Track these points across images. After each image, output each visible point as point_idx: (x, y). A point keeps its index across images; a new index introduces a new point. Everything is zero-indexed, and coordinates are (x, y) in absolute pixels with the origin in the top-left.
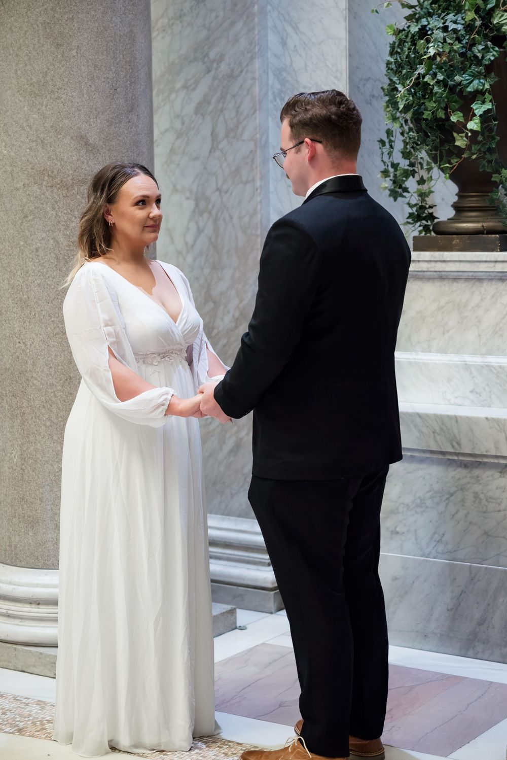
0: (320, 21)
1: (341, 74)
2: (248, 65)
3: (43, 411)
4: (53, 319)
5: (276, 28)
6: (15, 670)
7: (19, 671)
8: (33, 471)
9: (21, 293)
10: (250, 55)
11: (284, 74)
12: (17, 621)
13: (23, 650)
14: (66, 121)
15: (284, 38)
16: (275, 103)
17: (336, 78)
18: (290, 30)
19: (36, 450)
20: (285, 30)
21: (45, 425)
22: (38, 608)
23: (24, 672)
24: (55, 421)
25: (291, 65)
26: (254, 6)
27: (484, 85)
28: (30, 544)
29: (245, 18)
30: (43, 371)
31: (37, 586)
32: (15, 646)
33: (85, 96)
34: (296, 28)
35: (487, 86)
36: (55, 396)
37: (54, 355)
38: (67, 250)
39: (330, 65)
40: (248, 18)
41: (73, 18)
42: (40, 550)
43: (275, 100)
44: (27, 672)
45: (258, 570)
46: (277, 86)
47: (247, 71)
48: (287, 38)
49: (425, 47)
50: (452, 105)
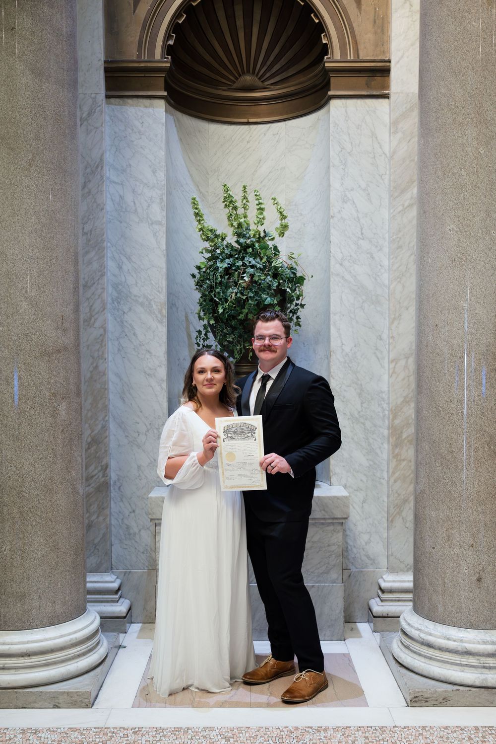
0: (147, 256)
1: (162, 289)
2: (98, 279)
3: (30, 515)
4: (38, 448)
5: (114, 258)
6: (16, 708)
7: (19, 708)
8: (22, 559)
9: (13, 430)
10: (100, 273)
11: (120, 287)
12: (13, 671)
13: (23, 692)
15: (120, 264)
16: (114, 305)
17: (158, 291)
18: (124, 259)
19: (24, 544)
20: (121, 260)
21: (31, 525)
22: (31, 659)
23: (25, 708)
24: (40, 521)
25: (125, 282)
26: (103, 243)
27: (274, 301)
28: (18, 613)
29: (97, 250)
30: (30, 486)
31: (28, 642)
32: (15, 690)
34: (129, 259)
35: (276, 302)
36: (39, 503)
37: (39, 474)
38: (49, 399)
39: (153, 283)
40: (99, 249)
42: (27, 616)
43: (113, 303)
44: (27, 708)
45: (112, 606)
46: (115, 294)
47: (98, 284)
48: (122, 264)
49: (238, 277)
50: (253, 311)
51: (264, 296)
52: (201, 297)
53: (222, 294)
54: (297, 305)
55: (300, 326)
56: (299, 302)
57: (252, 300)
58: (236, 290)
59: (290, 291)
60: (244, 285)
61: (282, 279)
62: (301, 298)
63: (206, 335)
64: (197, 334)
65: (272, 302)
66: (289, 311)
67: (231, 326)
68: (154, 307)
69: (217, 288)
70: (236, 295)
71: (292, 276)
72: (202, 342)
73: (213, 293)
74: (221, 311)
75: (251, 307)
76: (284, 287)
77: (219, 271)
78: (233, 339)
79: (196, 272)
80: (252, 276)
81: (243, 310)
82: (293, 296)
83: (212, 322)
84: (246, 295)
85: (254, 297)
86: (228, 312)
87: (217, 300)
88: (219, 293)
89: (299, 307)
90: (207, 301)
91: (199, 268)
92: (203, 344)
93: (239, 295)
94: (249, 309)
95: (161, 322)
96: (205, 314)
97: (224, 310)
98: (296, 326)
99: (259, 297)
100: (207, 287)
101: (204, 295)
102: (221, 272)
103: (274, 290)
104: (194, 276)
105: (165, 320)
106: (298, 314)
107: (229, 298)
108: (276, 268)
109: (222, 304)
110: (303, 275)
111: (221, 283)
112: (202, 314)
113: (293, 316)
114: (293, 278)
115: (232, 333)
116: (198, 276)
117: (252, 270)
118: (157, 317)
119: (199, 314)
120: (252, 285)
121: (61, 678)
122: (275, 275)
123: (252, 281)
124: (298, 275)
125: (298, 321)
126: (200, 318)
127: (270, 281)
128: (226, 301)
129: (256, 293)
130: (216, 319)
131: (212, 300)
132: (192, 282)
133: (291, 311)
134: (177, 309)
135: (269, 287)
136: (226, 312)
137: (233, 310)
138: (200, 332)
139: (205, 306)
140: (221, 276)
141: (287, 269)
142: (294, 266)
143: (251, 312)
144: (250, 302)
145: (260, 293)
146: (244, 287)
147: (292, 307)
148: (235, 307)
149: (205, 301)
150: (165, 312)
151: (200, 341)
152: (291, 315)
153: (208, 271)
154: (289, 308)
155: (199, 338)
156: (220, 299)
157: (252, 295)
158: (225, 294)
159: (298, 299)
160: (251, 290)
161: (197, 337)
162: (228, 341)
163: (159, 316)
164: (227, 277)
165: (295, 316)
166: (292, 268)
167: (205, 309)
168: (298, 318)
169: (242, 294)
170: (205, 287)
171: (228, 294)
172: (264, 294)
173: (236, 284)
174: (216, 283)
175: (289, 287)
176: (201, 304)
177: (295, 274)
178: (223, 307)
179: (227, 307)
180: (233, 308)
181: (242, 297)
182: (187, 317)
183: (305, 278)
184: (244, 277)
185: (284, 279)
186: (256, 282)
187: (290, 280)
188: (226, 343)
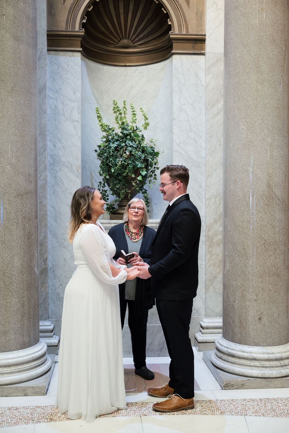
0: (70, 139)
1: (78, 158)
2: (43, 153)
3: (11, 286)
4: (15, 248)
5: (51, 140)
6: (2, 397)
7: (4, 397)
8: (5, 311)
9: (1, 238)
10: (44, 149)
11: (55, 157)
13: (7, 387)
14: (22, 169)
15: (55, 144)
16: (51, 167)
17: (77, 159)
18: (57, 141)
19: (7, 302)
20: (55, 141)
21: (11, 292)
22: (10, 368)
23: (7, 396)
24: (16, 289)
25: (58, 154)
26: (46, 132)
28: (3, 342)
29: (42, 136)
30: (11, 270)
31: (9, 359)
32: (2, 386)
33: (28, 160)
34: (60, 141)
35: (143, 166)
36: (16, 279)
37: (15, 262)
38: (22, 220)
39: (74, 155)
40: (43, 136)
41: (25, 130)
42: (8, 344)
44: (9, 396)
45: (49, 339)
46: (52, 161)
47: (42, 155)
48: (56, 144)
49: (123, 152)
50: (131, 171)
51: (137, 163)
52: (101, 163)
53: (113, 162)
54: (155, 168)
55: (156, 179)
56: (156, 166)
57: (131, 165)
58: (121, 160)
59: (151, 160)
60: (126, 156)
61: (147, 153)
62: (157, 164)
63: (104, 184)
64: (99, 183)
65: (142, 166)
66: (150, 171)
67: (119, 179)
68: (74, 168)
69: (111, 158)
70: (122, 162)
71: (152, 152)
72: (102, 188)
73: (108, 161)
74: (113, 171)
75: (130, 169)
76: (148, 158)
77: (112, 149)
78: (119, 186)
79: (98, 149)
80: (131, 152)
81: (126, 171)
82: (152, 163)
83: (107, 177)
84: (127, 162)
85: (131, 163)
86: (117, 172)
87: (111, 165)
88: (111, 161)
89: (156, 169)
90: (105, 165)
91: (99, 147)
92: (102, 190)
93: (123, 162)
94: (129, 170)
95: (78, 177)
96: (103, 173)
97: (115, 170)
98: (154, 179)
99: (134, 163)
100: (105, 157)
101: (102, 162)
102: (113, 149)
103: (143, 159)
104: (96, 151)
105: (80, 176)
106: (155, 173)
107: (118, 164)
108: (143, 147)
109: (113, 167)
110: (159, 151)
111: (113, 155)
112: (102, 172)
113: (153, 174)
114: (153, 153)
115: (119, 183)
116: (99, 151)
117: (131, 148)
118: (75, 174)
119: (100, 172)
120: (131, 156)
121: (27, 379)
122: (143, 151)
123: (131, 154)
124: (155, 151)
125: (155, 177)
126: (101, 175)
127: (140, 155)
128: (116, 165)
129: (133, 161)
130: (110, 175)
131: (107, 165)
132: (95, 155)
133: (151, 171)
134: (86, 169)
135: (140, 158)
136: (115, 171)
137: (120, 171)
138: (100, 183)
139: (103, 168)
140: (113, 151)
141: (149, 148)
142: (154, 146)
143: (130, 172)
144: (130, 166)
145: (135, 161)
146: (126, 158)
147: (152, 169)
148: (121, 169)
149: (103, 165)
150: (80, 171)
151: (101, 188)
152: (152, 173)
153: (105, 148)
154: (150, 169)
155: (100, 186)
156: (112, 164)
157: (131, 162)
158: (115, 161)
159: (155, 164)
160: (130, 159)
161: (99, 185)
162: (117, 188)
163: (77, 173)
164: (116, 152)
165: (154, 174)
166: (152, 147)
167: (103, 170)
168: (155, 175)
169: (125, 161)
170: (104, 157)
171: (117, 161)
172: (137, 162)
173: (121, 156)
174: (110, 155)
175: (151, 158)
176: (101, 167)
177: (154, 151)
178: (114, 169)
179: (117, 169)
180: (120, 170)
181: (125, 163)
182: (91, 174)
183: (159, 153)
184: (126, 152)
185: (148, 153)
186: (133, 155)
187: (151, 154)
188: (115, 189)
